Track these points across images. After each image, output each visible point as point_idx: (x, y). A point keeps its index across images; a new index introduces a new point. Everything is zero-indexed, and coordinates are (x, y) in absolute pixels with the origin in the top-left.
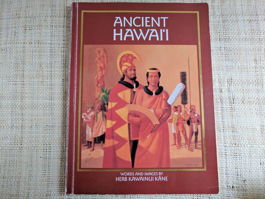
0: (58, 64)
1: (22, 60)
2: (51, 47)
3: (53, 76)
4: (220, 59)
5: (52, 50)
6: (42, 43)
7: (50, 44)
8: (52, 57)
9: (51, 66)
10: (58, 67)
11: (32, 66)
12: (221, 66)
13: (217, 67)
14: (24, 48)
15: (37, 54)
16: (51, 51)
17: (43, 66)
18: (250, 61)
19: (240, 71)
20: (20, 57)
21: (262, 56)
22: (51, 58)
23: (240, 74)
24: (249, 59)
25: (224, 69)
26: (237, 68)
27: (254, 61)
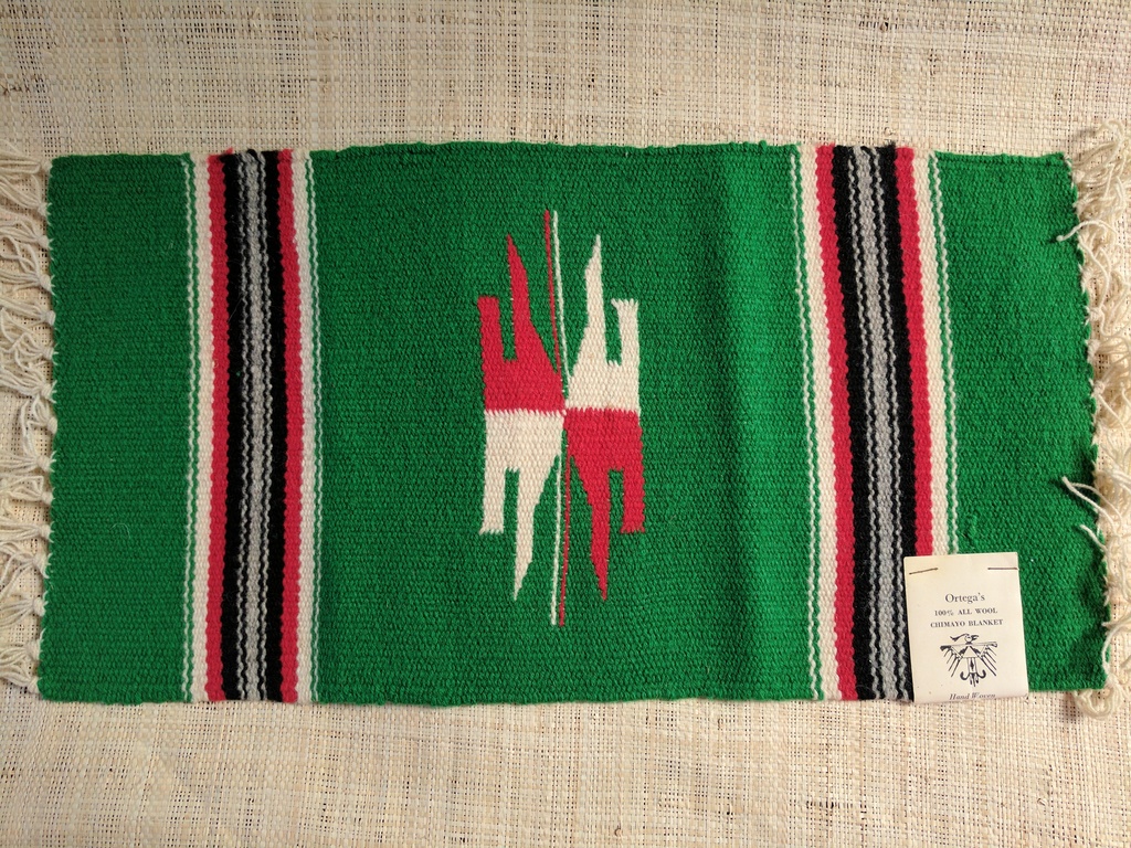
0: (499, 83)
1: (399, 72)
2: (479, 31)
3: (486, 118)
4: (960, 84)
5: (483, 43)
6: (452, 21)
7: (476, 22)
8: (483, 62)
9: (479, 88)
10: (499, 93)
11: (426, 88)
12: (959, 106)
13: (948, 110)
14: (402, 36)
15: (439, 52)
16: (480, 47)
17: (457, 88)
18: (1043, 95)
19: (1011, 124)
20: (391, 62)
21: (1079, 83)
22: (480, 67)
23: (1010, 134)
24: (1039, 90)
25: (967, 116)
26: (1003, 114)
27: (1053, 96)
